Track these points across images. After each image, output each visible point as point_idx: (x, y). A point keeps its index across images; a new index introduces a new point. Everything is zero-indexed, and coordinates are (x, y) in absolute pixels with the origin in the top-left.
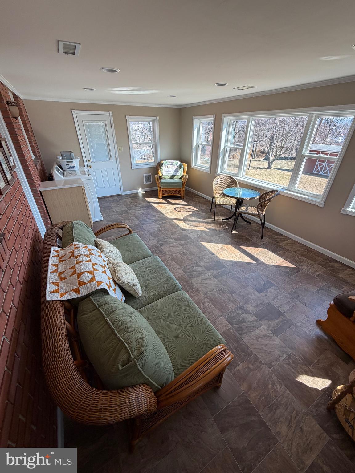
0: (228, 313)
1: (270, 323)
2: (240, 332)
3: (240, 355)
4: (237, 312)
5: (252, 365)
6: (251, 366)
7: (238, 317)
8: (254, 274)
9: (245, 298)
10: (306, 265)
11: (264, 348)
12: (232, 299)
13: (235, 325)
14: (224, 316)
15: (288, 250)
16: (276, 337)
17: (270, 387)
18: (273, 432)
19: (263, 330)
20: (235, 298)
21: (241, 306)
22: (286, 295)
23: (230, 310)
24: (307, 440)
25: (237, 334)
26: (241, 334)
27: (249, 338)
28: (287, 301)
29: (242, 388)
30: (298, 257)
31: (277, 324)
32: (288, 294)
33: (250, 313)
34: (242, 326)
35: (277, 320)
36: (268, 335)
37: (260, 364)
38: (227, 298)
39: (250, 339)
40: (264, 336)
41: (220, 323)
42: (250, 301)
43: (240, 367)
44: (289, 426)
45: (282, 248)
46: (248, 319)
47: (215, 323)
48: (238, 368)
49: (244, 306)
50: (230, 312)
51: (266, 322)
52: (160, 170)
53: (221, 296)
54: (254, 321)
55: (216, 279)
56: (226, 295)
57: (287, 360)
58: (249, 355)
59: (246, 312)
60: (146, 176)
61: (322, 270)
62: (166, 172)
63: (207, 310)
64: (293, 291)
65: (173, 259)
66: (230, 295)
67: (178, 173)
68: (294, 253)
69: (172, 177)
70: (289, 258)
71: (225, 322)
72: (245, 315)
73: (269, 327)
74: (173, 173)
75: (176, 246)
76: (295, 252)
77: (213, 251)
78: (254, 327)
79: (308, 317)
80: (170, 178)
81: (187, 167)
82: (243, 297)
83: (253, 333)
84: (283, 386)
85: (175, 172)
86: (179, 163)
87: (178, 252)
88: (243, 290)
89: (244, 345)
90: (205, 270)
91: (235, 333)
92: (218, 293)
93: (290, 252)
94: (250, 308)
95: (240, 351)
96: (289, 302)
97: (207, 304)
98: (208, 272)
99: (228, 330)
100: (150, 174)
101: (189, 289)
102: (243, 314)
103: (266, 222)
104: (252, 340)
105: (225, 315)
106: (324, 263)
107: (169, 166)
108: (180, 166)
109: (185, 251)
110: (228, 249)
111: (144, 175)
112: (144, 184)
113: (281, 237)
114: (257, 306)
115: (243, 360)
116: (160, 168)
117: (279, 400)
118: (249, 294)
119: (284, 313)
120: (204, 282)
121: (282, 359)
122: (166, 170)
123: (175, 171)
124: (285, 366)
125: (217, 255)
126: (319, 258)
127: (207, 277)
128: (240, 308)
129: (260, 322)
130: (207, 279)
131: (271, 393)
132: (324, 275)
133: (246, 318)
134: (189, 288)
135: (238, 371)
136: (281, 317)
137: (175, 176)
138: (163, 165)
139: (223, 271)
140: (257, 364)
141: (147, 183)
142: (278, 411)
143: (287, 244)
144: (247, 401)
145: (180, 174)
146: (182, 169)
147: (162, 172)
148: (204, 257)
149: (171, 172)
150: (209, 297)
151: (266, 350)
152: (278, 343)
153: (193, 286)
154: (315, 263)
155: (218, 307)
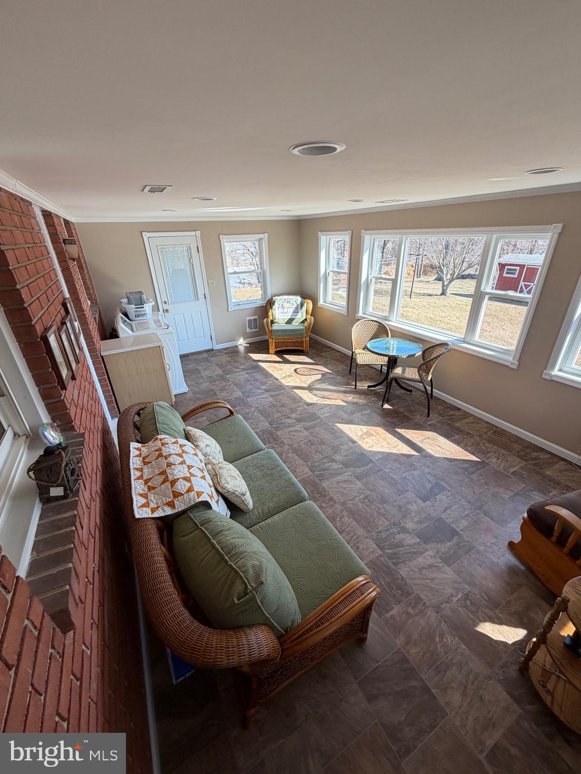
0: (378, 532)
1: (439, 547)
2: (395, 561)
3: (394, 594)
4: (391, 531)
5: (413, 608)
6: (410, 610)
7: (393, 538)
8: (416, 473)
9: (403, 509)
10: (495, 457)
11: (430, 584)
12: (382, 511)
13: (387, 551)
14: (372, 538)
15: (468, 433)
16: (447, 568)
17: (437, 639)
18: (442, 702)
19: (428, 558)
20: (388, 510)
21: (397, 521)
22: (464, 504)
23: (380, 528)
24: (489, 712)
25: (391, 564)
26: (395, 564)
27: (408, 569)
28: (466, 513)
29: (398, 642)
30: (484, 444)
31: (449, 549)
32: (467, 503)
33: (410, 533)
34: (398, 552)
35: (449, 542)
36: (436, 564)
37: (424, 607)
38: (376, 510)
39: (409, 572)
40: (430, 566)
41: (365, 547)
42: (410, 513)
43: (394, 612)
44: (464, 694)
45: (460, 431)
46: (407, 541)
47: (357, 547)
48: (391, 613)
49: (401, 521)
50: (380, 532)
51: (433, 545)
52: (271, 312)
53: (366, 508)
54: (415, 544)
55: (359, 481)
56: (375, 505)
57: (463, 602)
58: (408, 594)
59: (404, 530)
60: (250, 321)
61: (521, 465)
62: (280, 314)
63: (346, 528)
64: (475, 498)
65: (294, 451)
66: (381, 506)
67: (299, 314)
68: (478, 438)
69: (290, 321)
70: (470, 446)
71: (373, 546)
72: (402, 536)
73: (437, 553)
74: (290, 314)
75: (297, 431)
76: (480, 436)
77: (355, 438)
78: (415, 553)
79: (496, 537)
80: (286, 323)
81: (312, 306)
82: (400, 508)
83: (414, 562)
84: (457, 638)
85: (294, 314)
86: (299, 299)
87: (301, 441)
88: (399, 497)
89: (400, 581)
90: (342, 468)
91: (387, 562)
92: (362, 502)
93: (472, 436)
94: (410, 525)
95: (394, 588)
96: (467, 515)
97: (346, 520)
98: (347, 470)
99: (377, 558)
100: (256, 317)
101: (319, 497)
102: (399, 534)
103: (435, 389)
104: (412, 573)
105: (373, 536)
106: (522, 453)
107: (284, 304)
108: (302, 305)
109: (312, 438)
110: (378, 434)
111: (248, 318)
112: (248, 331)
113: (457, 413)
114: (420, 522)
115: (399, 602)
116: (271, 309)
117: (449, 658)
118: (408, 503)
119: (460, 532)
120: (341, 485)
121: (455, 599)
122: (281, 310)
123: (295, 312)
124: (460, 609)
125: (360, 443)
126: (516, 446)
127: (346, 478)
128: (394, 524)
129: (424, 545)
130: (345, 481)
131: (439, 648)
132: (523, 472)
133: (404, 539)
134: (319, 495)
135: (392, 617)
136: (456, 537)
137: (294, 319)
138: (276, 304)
139: (370, 468)
140: (420, 607)
141: (251, 331)
142: (448, 673)
143: (467, 423)
144: (405, 660)
145: (301, 316)
146: (304, 308)
147: (274, 314)
148: (341, 447)
149: (288, 314)
150: (349, 508)
151: (433, 586)
152: (450, 577)
153: (325, 493)
154: (510, 453)
155: (362, 524)
